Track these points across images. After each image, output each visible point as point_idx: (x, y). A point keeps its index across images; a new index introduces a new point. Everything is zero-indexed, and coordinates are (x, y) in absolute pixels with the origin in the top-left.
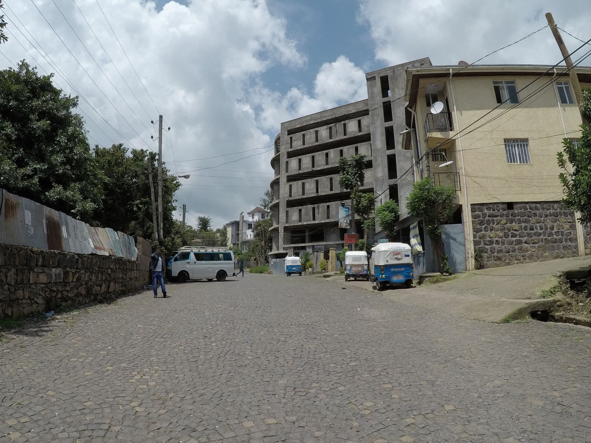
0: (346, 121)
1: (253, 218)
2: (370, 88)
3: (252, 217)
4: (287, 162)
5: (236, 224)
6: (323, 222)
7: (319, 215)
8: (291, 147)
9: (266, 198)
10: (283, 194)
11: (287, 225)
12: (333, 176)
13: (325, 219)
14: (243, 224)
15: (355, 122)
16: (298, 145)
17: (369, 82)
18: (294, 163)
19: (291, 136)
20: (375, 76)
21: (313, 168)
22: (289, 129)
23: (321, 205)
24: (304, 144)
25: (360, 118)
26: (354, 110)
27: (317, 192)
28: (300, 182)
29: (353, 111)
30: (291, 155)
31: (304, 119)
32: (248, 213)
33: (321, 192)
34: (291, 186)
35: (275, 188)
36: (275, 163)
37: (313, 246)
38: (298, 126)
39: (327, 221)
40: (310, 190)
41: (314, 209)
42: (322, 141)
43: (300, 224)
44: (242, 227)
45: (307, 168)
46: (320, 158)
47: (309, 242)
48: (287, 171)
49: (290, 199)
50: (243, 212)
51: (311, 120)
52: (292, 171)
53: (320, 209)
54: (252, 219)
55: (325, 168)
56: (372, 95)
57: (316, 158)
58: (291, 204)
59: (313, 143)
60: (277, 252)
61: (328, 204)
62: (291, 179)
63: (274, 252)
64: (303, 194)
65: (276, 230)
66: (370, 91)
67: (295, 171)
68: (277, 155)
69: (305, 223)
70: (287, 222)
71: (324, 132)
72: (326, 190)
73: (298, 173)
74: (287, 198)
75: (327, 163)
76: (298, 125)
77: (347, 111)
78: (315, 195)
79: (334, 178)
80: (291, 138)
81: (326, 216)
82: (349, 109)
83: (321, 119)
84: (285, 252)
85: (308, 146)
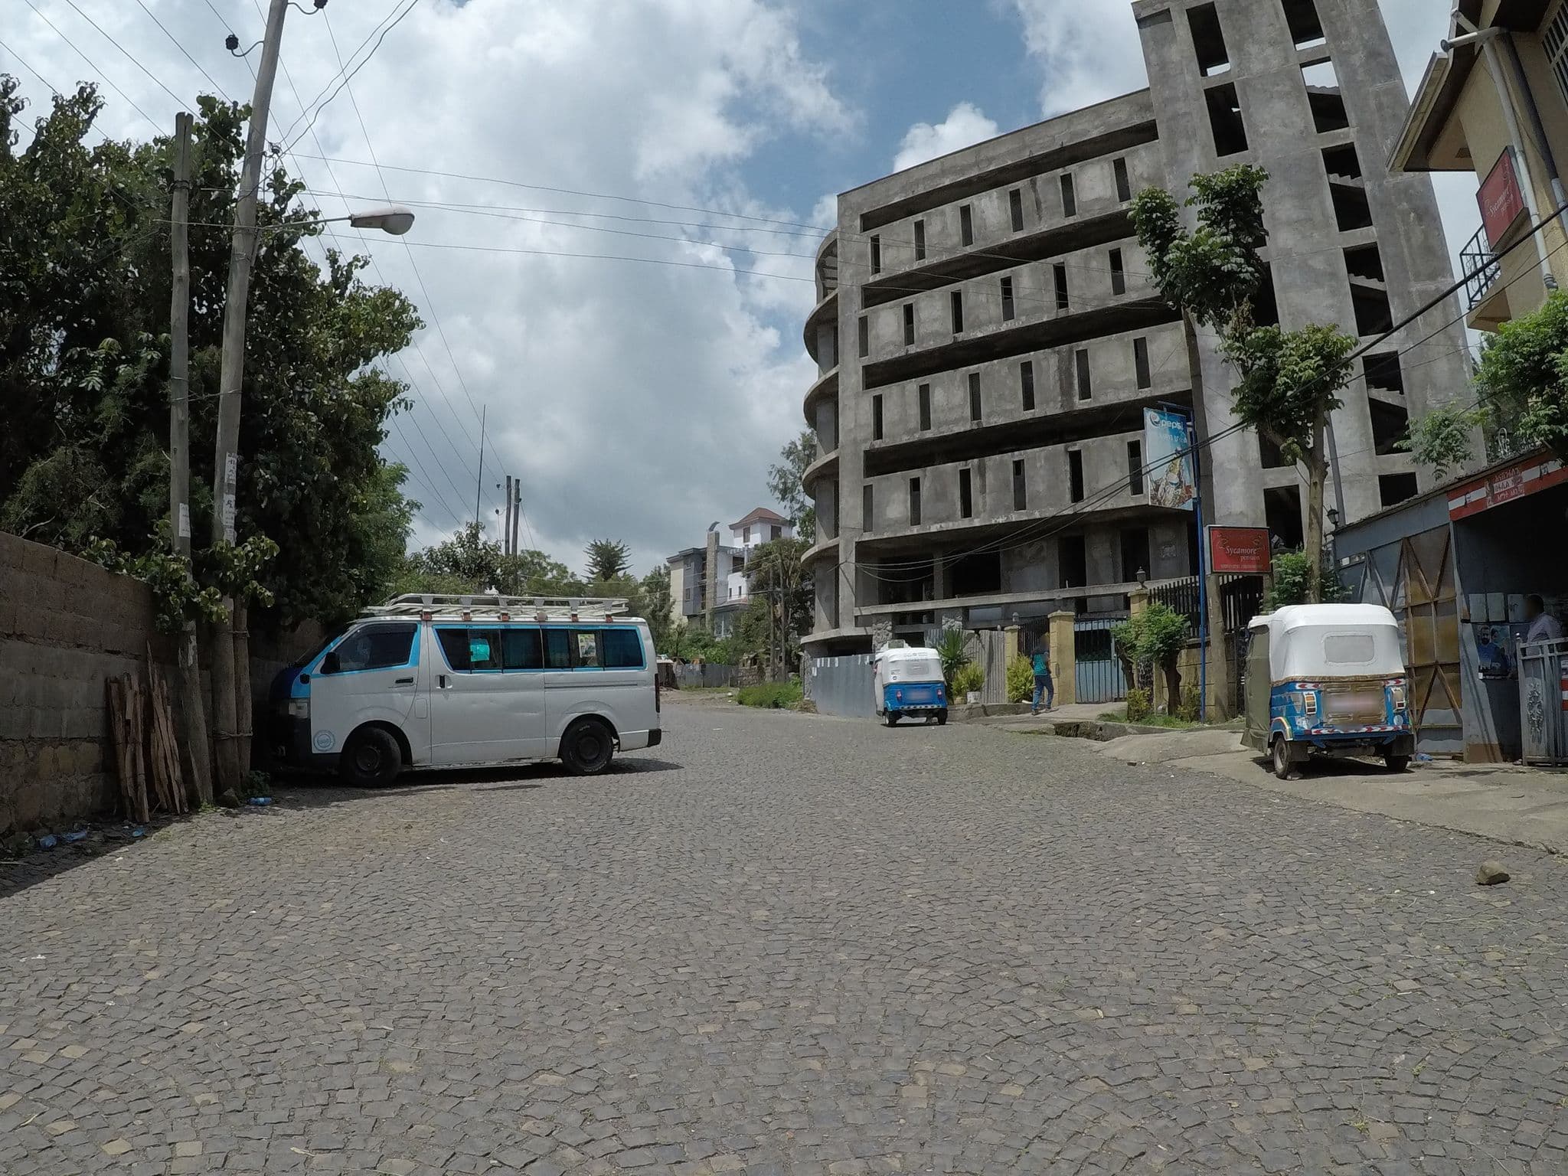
0: (1072, 169)
1: (746, 539)
2: (1150, 47)
3: (742, 538)
4: (863, 322)
5: (696, 559)
6: (1001, 520)
7: (984, 498)
8: (877, 270)
9: (788, 465)
10: (851, 430)
11: (867, 537)
12: (1031, 356)
13: (1007, 511)
14: (716, 560)
15: (1102, 168)
16: (899, 258)
17: (1147, 30)
18: (887, 321)
19: (873, 232)
20: (1168, 10)
21: (956, 335)
22: (865, 211)
23: (992, 461)
24: (921, 255)
25: (1122, 153)
26: (1097, 128)
27: (976, 414)
28: (912, 386)
29: (1095, 134)
30: (874, 296)
31: (917, 175)
32: (732, 527)
33: (989, 416)
34: (878, 401)
35: (824, 413)
36: (822, 330)
37: (966, 610)
38: (896, 200)
39: (1015, 517)
40: (951, 409)
41: (965, 475)
42: (985, 239)
43: (915, 530)
44: (716, 565)
45: (936, 335)
46: (983, 298)
47: (946, 597)
48: (864, 351)
49: (878, 444)
50: (716, 523)
51: (944, 173)
52: (883, 348)
53: (990, 477)
54: (744, 542)
55: (1003, 330)
56: (1161, 69)
57: (966, 297)
58: (879, 463)
59: (954, 248)
60: (832, 634)
61: (1017, 455)
62: (878, 376)
63: (822, 632)
64: (926, 424)
65: (829, 557)
66: (1153, 57)
67: (892, 348)
68: (827, 299)
69: (934, 528)
70: (867, 526)
71: (991, 208)
72: (1009, 407)
73: (903, 354)
74: (865, 441)
75: (1009, 314)
76: (896, 194)
77: (1075, 134)
78: (968, 428)
79: (1039, 363)
80: (875, 241)
81: (1010, 498)
82: (1079, 127)
83: (980, 169)
84: (860, 632)
85: (935, 261)
